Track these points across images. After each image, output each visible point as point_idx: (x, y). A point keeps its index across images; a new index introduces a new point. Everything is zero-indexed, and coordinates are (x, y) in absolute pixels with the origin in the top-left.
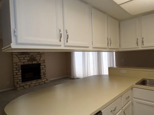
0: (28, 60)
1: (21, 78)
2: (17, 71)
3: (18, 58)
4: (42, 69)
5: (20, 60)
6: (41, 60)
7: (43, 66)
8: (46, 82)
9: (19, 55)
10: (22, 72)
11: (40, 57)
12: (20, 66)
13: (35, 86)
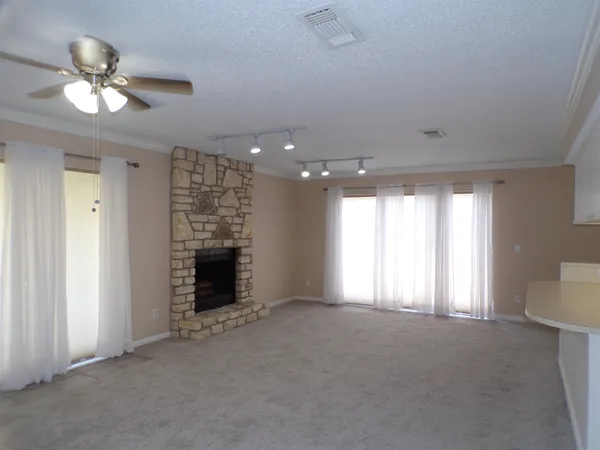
0: (213, 232)
1: (192, 298)
2: (186, 273)
3: (191, 223)
4: (243, 268)
5: (194, 230)
6: (244, 236)
7: (247, 260)
8: (261, 313)
9: (194, 213)
10: (196, 276)
11: (242, 225)
12: (193, 254)
13: (237, 326)
